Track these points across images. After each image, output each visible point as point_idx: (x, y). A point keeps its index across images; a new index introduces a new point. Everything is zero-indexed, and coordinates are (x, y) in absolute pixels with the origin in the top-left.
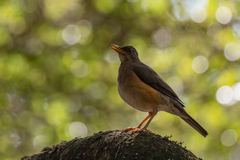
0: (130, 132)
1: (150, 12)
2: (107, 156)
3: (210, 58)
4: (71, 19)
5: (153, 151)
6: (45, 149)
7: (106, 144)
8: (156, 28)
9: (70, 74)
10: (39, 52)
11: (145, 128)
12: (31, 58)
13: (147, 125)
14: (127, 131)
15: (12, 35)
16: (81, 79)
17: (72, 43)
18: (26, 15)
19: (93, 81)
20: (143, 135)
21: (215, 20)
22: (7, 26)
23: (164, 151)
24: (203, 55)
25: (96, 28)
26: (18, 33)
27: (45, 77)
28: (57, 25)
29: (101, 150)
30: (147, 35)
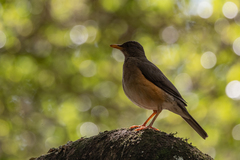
0: (136, 131)
1: (156, 9)
2: (113, 155)
3: (217, 54)
4: (77, 19)
5: (159, 148)
6: (51, 150)
7: (112, 143)
8: (164, 26)
9: (78, 74)
10: (47, 54)
11: (150, 126)
12: (39, 60)
13: (152, 123)
14: (132, 129)
15: (19, 37)
16: (89, 79)
17: (80, 43)
18: (33, 17)
19: (102, 80)
20: (149, 133)
21: (221, 15)
22: (14, 29)
23: (169, 148)
24: (211, 50)
25: (103, 27)
26: (26, 34)
27: (53, 79)
28: (64, 26)
29: (107, 149)
30: (155, 33)
